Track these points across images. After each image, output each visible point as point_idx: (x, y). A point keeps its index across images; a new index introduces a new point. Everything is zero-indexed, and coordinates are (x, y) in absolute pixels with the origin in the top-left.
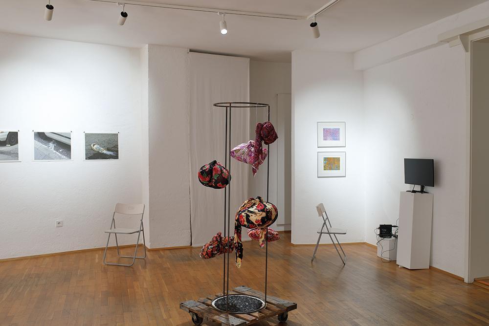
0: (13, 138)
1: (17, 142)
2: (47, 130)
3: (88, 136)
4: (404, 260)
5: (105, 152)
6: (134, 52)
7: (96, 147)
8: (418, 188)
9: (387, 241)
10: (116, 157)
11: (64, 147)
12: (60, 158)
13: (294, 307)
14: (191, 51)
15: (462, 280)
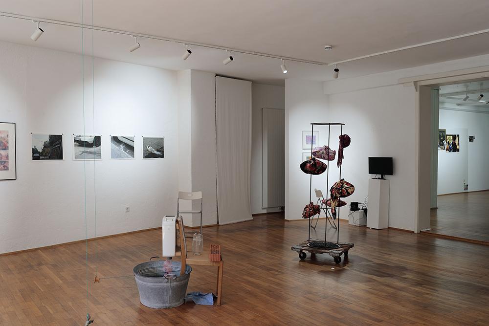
0: (97, 141)
1: (100, 145)
2: (119, 135)
3: (145, 139)
4: (373, 222)
5: (155, 152)
6: (173, 73)
7: (150, 149)
10: (162, 156)
11: (130, 148)
12: (128, 157)
14: (217, 75)
15: (413, 232)
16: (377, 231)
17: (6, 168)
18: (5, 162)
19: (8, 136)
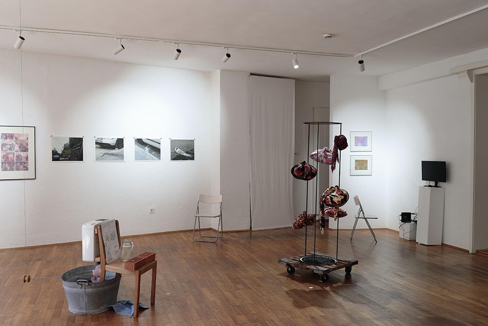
0: (120, 143)
1: (123, 147)
2: (144, 138)
3: (173, 142)
4: (422, 238)
5: (185, 154)
6: (206, 75)
7: (178, 151)
8: (433, 183)
9: (407, 226)
10: (193, 159)
11: (156, 150)
12: (153, 159)
13: (356, 263)
14: (252, 74)
15: (468, 251)
16: (426, 247)
17: (26, 169)
18: (25, 163)
19: (28, 138)
